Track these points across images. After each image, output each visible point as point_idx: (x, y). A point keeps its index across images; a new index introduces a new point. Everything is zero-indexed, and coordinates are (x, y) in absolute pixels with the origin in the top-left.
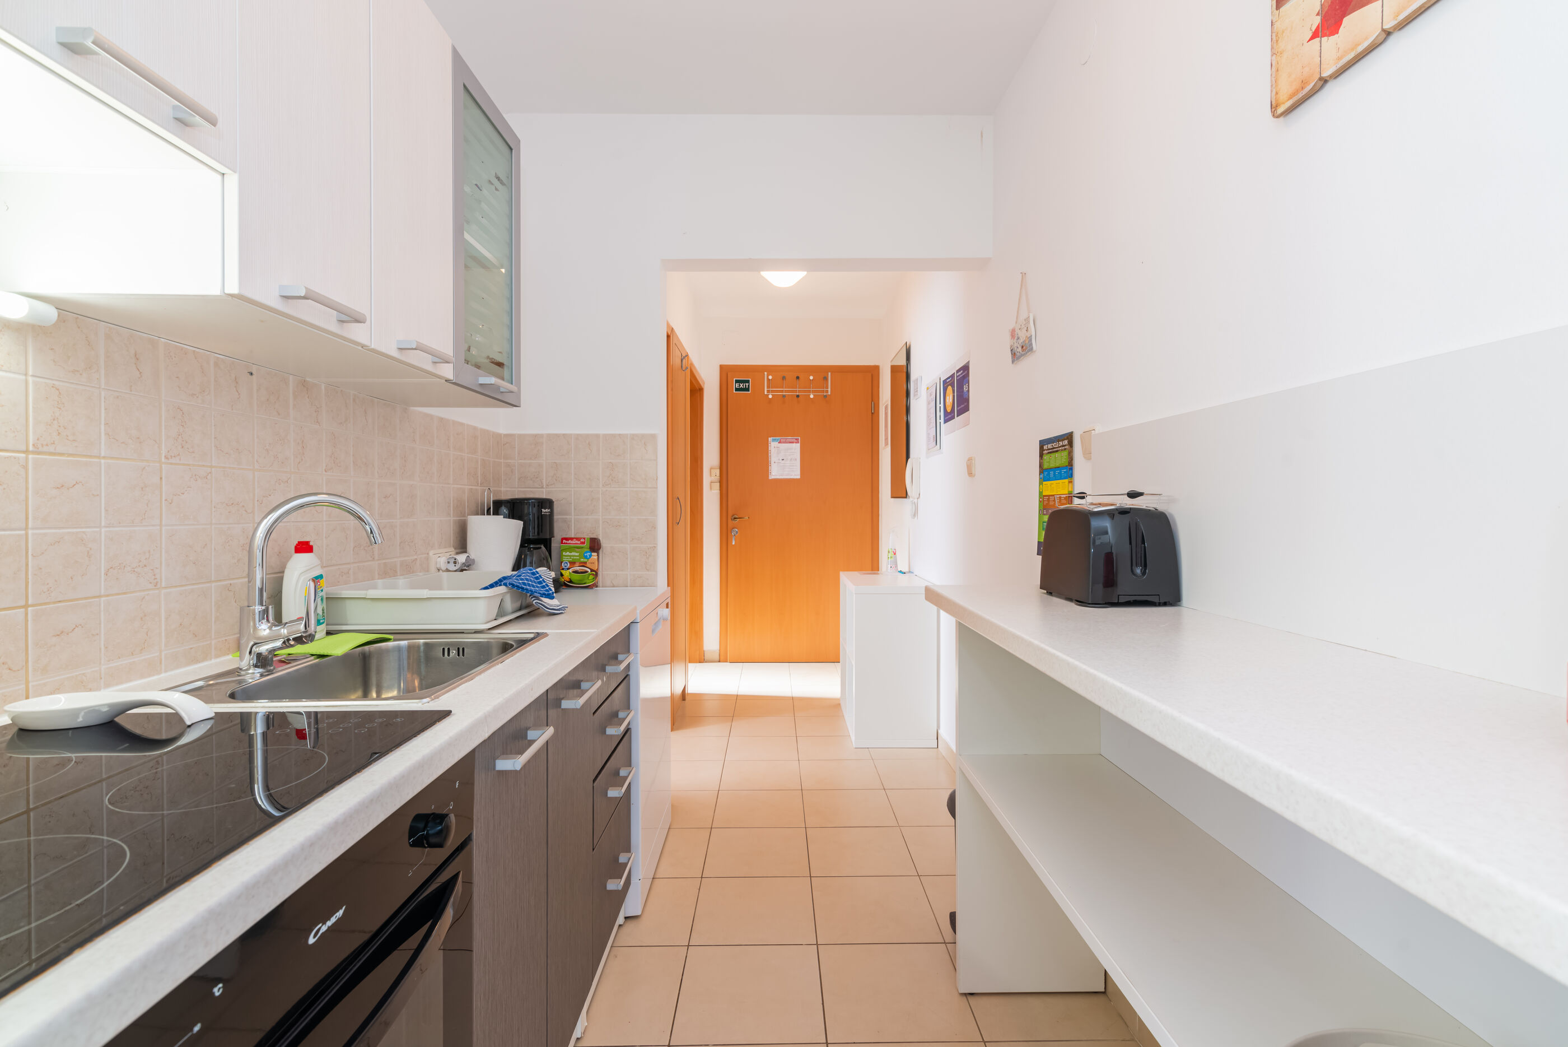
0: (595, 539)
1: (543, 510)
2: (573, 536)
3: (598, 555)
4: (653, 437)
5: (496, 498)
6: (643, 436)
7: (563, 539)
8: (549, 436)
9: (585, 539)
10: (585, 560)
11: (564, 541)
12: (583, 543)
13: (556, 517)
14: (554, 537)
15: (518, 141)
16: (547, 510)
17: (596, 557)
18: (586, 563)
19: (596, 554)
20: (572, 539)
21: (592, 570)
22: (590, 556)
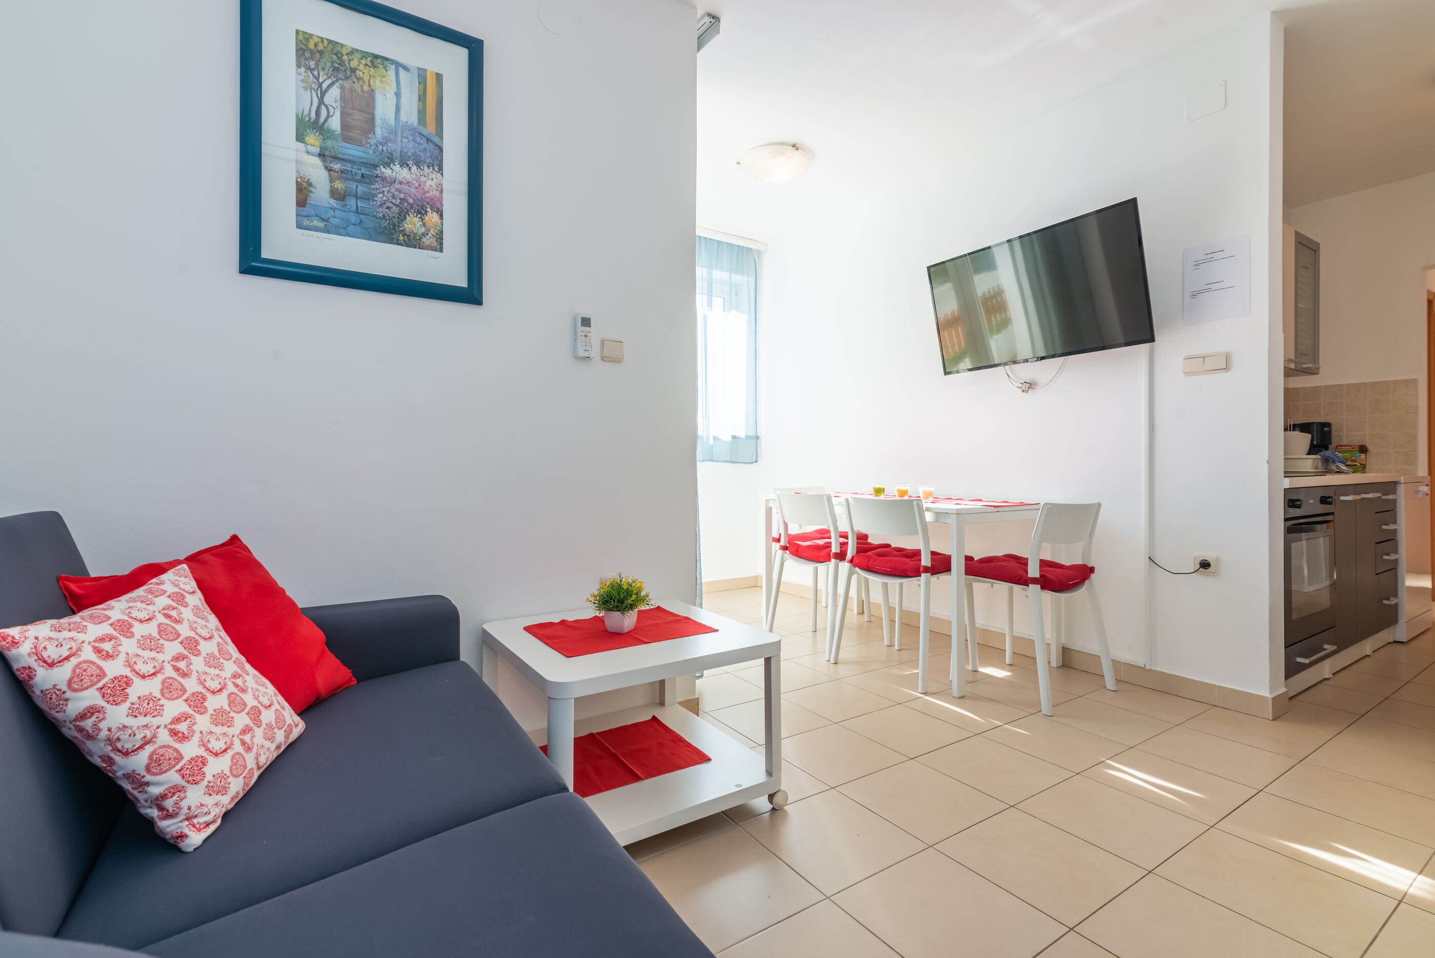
0: (1363, 445)
1: (1325, 429)
2: (1345, 444)
3: (1366, 456)
4: (1414, 382)
5: (1294, 423)
6: (1404, 381)
7: (1337, 446)
8: (1326, 386)
9: (1355, 446)
10: (1356, 458)
11: (1339, 447)
12: (1354, 448)
13: (1333, 434)
14: (1331, 444)
15: (1318, 245)
16: (1327, 429)
17: (1364, 457)
18: (1356, 460)
19: (1364, 455)
20: (1345, 446)
21: (1361, 464)
22: (1360, 456)
